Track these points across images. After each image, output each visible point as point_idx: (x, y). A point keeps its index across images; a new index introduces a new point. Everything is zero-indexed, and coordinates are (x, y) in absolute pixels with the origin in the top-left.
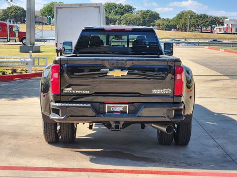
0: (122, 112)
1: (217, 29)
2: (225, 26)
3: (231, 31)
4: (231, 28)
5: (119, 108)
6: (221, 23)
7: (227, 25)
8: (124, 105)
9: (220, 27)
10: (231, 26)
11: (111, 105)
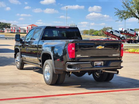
0: (100, 65)
1: (6, 30)
2: (11, 29)
3: (14, 32)
4: (14, 30)
5: (99, 63)
6: (8, 26)
7: (12, 28)
8: (102, 62)
9: (8, 29)
10: (14, 29)
11: (96, 62)
